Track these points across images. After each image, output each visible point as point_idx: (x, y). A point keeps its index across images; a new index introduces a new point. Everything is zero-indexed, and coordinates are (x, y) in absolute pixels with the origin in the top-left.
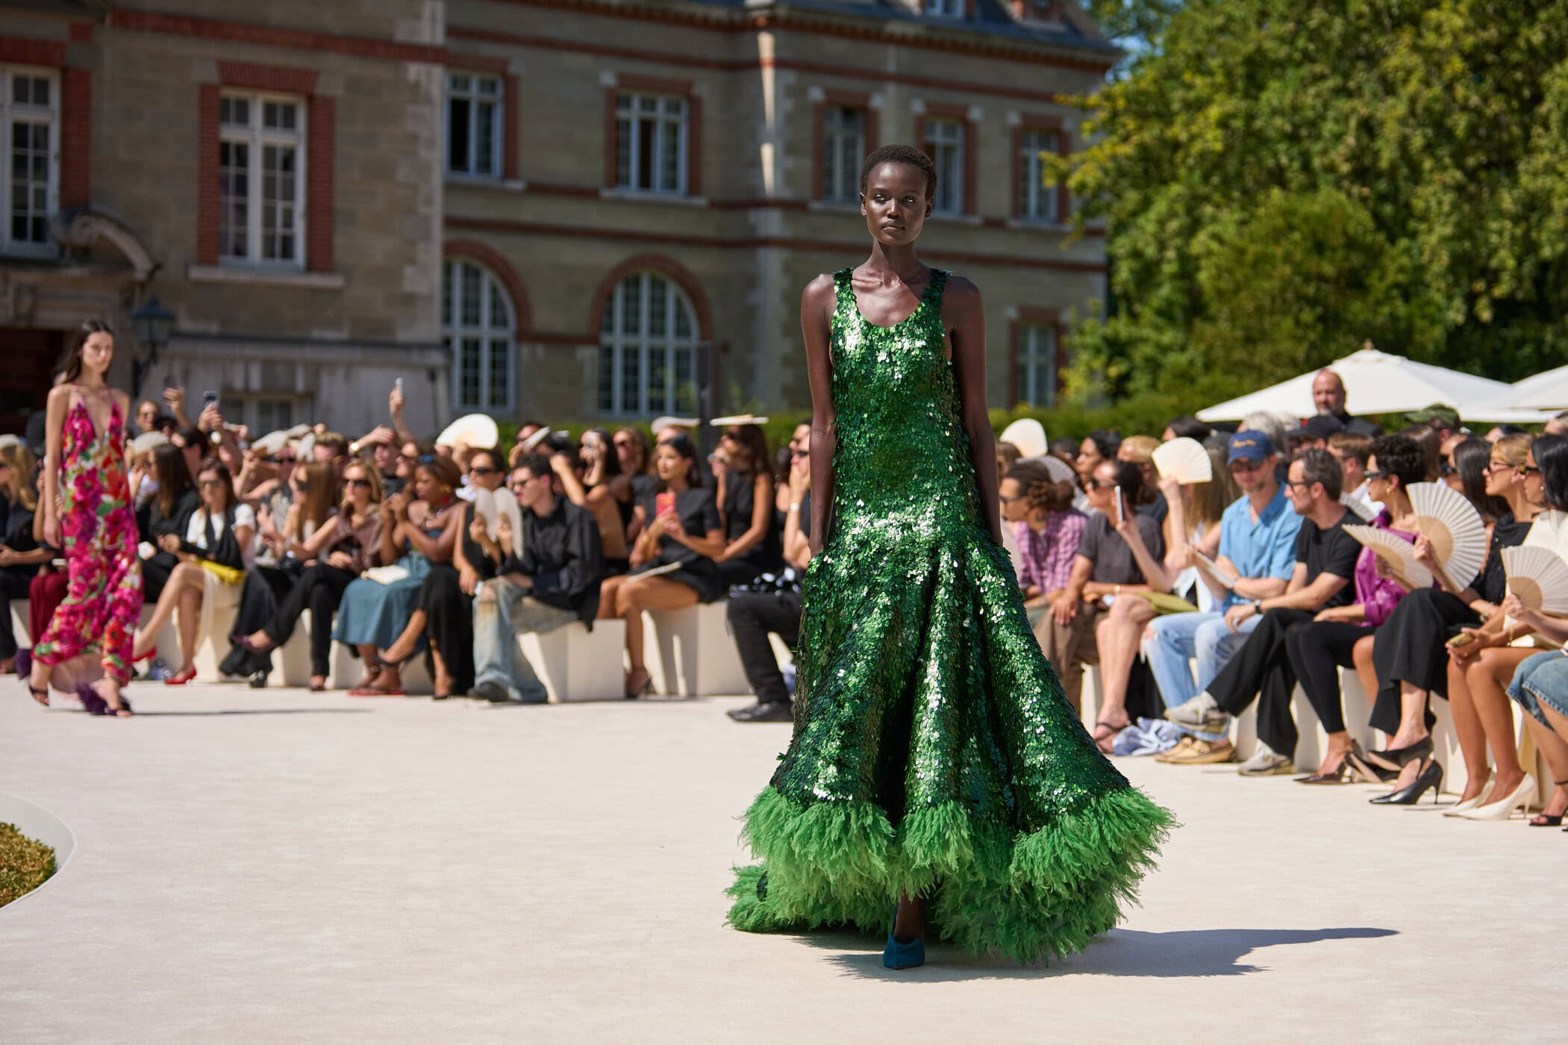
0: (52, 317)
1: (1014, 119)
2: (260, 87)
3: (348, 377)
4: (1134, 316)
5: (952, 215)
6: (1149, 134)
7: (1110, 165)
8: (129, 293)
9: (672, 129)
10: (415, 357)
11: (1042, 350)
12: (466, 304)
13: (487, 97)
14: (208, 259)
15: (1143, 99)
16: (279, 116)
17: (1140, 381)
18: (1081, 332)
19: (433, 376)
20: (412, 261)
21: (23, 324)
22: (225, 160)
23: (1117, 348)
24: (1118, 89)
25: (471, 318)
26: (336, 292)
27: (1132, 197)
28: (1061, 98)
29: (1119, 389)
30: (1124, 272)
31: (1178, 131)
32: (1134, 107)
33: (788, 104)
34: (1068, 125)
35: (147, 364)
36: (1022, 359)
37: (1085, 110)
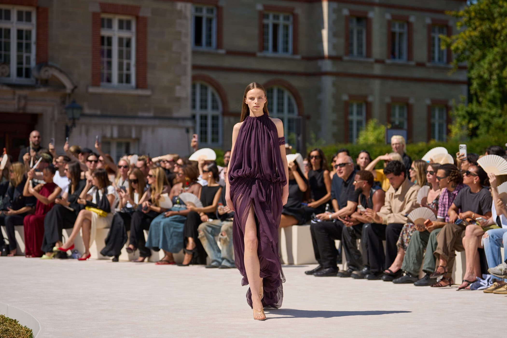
0: (33, 108)
1: (428, 21)
2: (116, 13)
3: (153, 131)
4: (479, 103)
5: (403, 61)
6: (485, 27)
7: (469, 40)
8: (64, 98)
9: (286, 27)
10: (181, 123)
11: (440, 117)
12: (201, 101)
13: (210, 15)
14: (96, 84)
15: (482, 12)
16: (125, 25)
17: (482, 130)
18: (457, 110)
19: (188, 131)
20: (179, 84)
21: (21, 111)
22: (102, 43)
23: (472, 116)
24: (472, 8)
25: (204, 107)
26: (148, 97)
27: (478, 53)
28: (448, 13)
29: (473, 133)
30: (475, 85)
31: (497, 25)
32: (478, 16)
33: (334, 16)
34: (451, 23)
35: (71, 127)
36: (432, 121)
37: (458, 17)
